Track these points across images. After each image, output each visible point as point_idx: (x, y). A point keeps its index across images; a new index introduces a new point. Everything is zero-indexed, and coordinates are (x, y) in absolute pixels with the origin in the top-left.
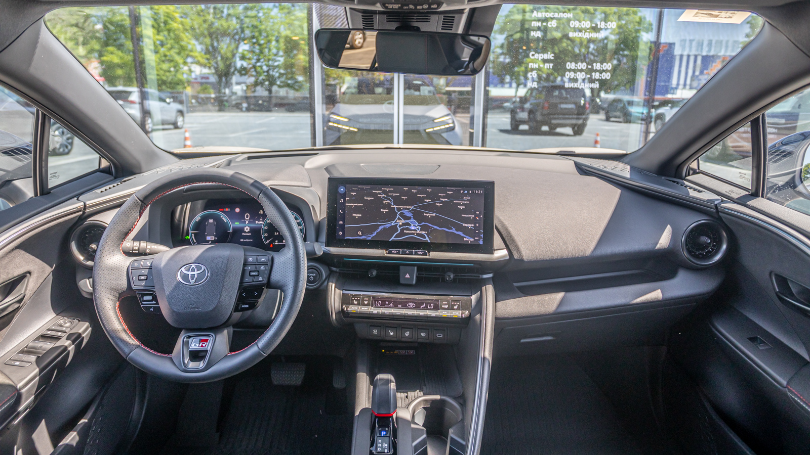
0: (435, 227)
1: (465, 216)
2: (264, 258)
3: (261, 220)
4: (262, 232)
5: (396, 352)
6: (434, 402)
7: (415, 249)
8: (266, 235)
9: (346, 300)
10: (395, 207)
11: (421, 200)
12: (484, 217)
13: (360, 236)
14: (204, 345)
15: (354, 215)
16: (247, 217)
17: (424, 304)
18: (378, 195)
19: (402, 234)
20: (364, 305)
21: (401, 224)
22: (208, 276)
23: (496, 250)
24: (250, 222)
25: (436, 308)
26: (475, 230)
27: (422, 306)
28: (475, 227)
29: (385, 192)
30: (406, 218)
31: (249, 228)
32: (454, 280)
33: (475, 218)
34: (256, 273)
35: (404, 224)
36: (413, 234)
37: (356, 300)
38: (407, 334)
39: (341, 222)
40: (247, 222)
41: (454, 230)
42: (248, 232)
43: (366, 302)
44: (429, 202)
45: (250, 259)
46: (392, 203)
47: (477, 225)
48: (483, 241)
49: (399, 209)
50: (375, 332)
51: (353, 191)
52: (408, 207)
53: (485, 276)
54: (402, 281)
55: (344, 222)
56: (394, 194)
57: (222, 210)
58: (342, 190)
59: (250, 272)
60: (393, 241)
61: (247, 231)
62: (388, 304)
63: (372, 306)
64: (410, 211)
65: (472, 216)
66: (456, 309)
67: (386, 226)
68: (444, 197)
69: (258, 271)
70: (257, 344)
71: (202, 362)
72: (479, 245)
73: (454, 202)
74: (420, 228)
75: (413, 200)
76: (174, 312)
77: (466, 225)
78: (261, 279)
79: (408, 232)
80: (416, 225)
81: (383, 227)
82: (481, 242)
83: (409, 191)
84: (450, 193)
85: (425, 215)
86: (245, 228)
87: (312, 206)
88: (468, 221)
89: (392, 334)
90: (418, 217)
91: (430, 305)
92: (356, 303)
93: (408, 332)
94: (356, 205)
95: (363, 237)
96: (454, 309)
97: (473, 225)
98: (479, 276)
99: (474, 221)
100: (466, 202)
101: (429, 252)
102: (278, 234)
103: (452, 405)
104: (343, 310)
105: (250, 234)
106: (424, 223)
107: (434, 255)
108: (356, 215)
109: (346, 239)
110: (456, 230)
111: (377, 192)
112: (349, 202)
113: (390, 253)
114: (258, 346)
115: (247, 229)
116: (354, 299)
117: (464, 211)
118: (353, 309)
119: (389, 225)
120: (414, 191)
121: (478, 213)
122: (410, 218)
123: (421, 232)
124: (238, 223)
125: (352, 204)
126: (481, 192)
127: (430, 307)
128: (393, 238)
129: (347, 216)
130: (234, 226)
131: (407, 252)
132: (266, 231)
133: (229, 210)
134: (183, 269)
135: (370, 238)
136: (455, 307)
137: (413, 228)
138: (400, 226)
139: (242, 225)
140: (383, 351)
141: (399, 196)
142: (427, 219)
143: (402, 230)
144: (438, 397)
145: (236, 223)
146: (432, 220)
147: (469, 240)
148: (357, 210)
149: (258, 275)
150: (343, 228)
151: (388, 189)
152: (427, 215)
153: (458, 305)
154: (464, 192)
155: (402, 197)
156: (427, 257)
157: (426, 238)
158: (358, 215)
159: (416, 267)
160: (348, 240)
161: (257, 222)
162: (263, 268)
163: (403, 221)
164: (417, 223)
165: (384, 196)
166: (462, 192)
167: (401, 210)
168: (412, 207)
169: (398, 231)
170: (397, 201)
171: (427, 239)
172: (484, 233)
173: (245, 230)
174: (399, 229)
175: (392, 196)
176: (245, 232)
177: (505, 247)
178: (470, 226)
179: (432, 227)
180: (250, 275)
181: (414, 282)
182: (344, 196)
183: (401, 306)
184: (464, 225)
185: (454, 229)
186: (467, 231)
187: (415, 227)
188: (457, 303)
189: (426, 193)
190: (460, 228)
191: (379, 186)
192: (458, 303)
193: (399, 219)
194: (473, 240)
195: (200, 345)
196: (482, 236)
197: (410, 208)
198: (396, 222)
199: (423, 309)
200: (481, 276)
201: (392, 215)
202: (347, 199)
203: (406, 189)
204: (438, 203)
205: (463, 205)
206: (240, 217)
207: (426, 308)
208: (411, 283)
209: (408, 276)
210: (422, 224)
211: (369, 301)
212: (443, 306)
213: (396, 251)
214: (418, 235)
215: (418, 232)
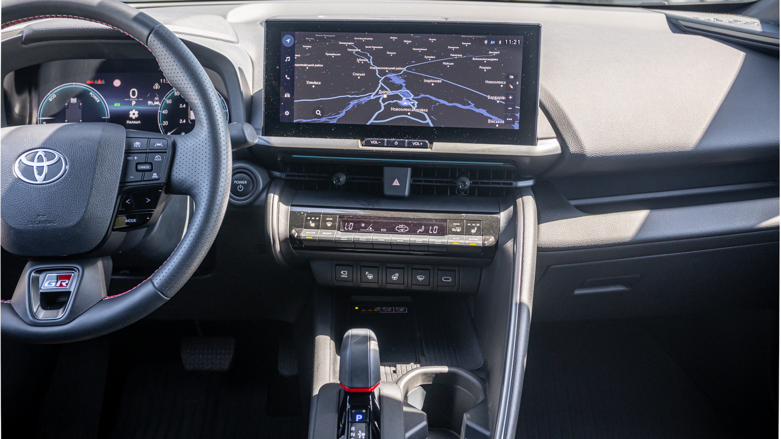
0: (442, 102)
1: (491, 82)
2: (159, 143)
3: (157, 99)
4: (159, 118)
5: (377, 309)
6: (438, 376)
7: (407, 139)
8: (166, 123)
9: (295, 221)
10: (376, 68)
11: (419, 57)
12: (522, 84)
13: (318, 117)
14: (64, 284)
15: (308, 82)
16: (134, 94)
17: (423, 227)
18: (349, 50)
19: (387, 113)
20: (326, 228)
21: (385, 96)
22: (66, 170)
23: (541, 139)
24: (138, 103)
25: (442, 232)
26: (507, 106)
27: (419, 230)
28: (507, 100)
29: (359, 44)
30: (394, 87)
31: (137, 113)
32: (471, 191)
33: (507, 86)
34: (148, 167)
35: (390, 98)
36: (406, 113)
37: (313, 221)
38: (395, 277)
39: (287, 95)
40: (134, 103)
41: (472, 107)
42: (136, 119)
43: (329, 224)
44: (431, 59)
45: (137, 144)
46: (371, 63)
47: (511, 97)
48: (520, 123)
49: (382, 73)
50: (344, 274)
51: (307, 43)
52: (397, 69)
53: (521, 184)
54: (387, 192)
55: (292, 95)
56: (374, 47)
57: (92, 82)
58: (288, 41)
59: (137, 164)
60: (372, 126)
61: (134, 118)
62: (365, 228)
63: (339, 230)
64: (401, 75)
65: (502, 83)
66: (475, 234)
67: (361, 100)
68: (456, 52)
69: (151, 164)
70: (151, 280)
71: (61, 310)
72: (513, 131)
73: (473, 59)
74: (416, 103)
75: (404, 57)
76: (11, 228)
77: (492, 98)
78: (155, 176)
79: (397, 109)
80: (410, 98)
81: (356, 102)
82: (516, 126)
83: (399, 42)
84: (466, 44)
85: (425, 81)
86: (131, 113)
87: (239, 68)
88: (495, 90)
89: (370, 277)
90: (414, 84)
91: (433, 227)
92: (313, 225)
93: (397, 275)
94: (313, 65)
95: (323, 120)
96: (471, 234)
97: (503, 98)
98: (511, 184)
99: (506, 91)
100: (492, 60)
101: (431, 143)
102: (184, 121)
103: (469, 380)
104: (291, 236)
105: (139, 122)
106: (423, 95)
107: (439, 147)
108: (311, 83)
109: (295, 123)
110: (476, 107)
111: (346, 44)
112: (300, 61)
113: (368, 144)
114: (153, 283)
115: (134, 114)
116: (311, 220)
117: (490, 75)
118: (307, 234)
119: (366, 99)
120: (408, 42)
121: (512, 77)
122: (400, 87)
123: (417, 111)
124: (119, 105)
125: (305, 65)
126: (517, 42)
127: (432, 231)
128: (372, 121)
129: (297, 85)
130: (113, 108)
131: (396, 143)
132: (165, 118)
133: (103, 82)
134: (23, 158)
135: (334, 121)
136: (473, 231)
137: (405, 103)
138: (384, 100)
139: (125, 108)
140: (357, 308)
141: (383, 52)
142: (428, 89)
143: (387, 107)
145: (116, 105)
146: (437, 90)
147: (496, 121)
148: (313, 74)
149: (151, 170)
150: (289, 104)
151: (364, 39)
152: (428, 81)
153: (478, 228)
154: (489, 42)
155: (388, 53)
156: (428, 150)
157: (425, 119)
158: (316, 83)
159: (409, 169)
160: (299, 124)
161: (150, 103)
162: (158, 158)
163: (390, 93)
164: (413, 96)
165: (357, 50)
166: (486, 42)
167: (387, 74)
168: (405, 69)
169: (380, 108)
170: (380, 59)
171: (428, 121)
172: (522, 111)
173: (131, 116)
174: (383, 105)
175: (371, 51)
176: (131, 119)
177: (555, 136)
178: (499, 99)
179: (437, 102)
180: (137, 170)
181: (407, 193)
182: (291, 51)
183: (385, 230)
184: (489, 97)
185: (473, 105)
186: (492, 107)
187: (408, 101)
188: (475, 223)
189: (427, 44)
190: (481, 102)
191: (350, 34)
192: (478, 225)
193: (382, 89)
194: (503, 122)
195: (58, 284)
196: (518, 115)
197: (401, 71)
198: (377, 94)
199: (421, 233)
200: (514, 183)
201: (370, 83)
202: (297, 55)
203: (394, 38)
204: (446, 61)
205: (488, 64)
206: (122, 94)
207: (426, 232)
208: (402, 194)
209: (396, 183)
210: (420, 97)
211: (333, 221)
212: (453, 230)
213: (378, 141)
214: (414, 114)
215: (414, 109)
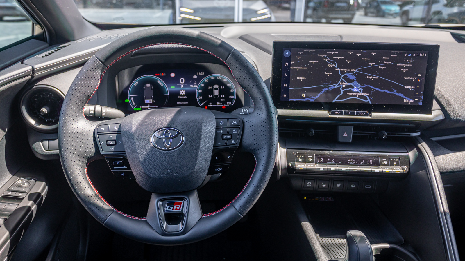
0: (377, 89)
1: (407, 78)
2: (235, 121)
3: (195, 84)
4: (197, 95)
5: (317, 199)
6: (384, 250)
7: (356, 110)
8: (201, 98)
9: (290, 158)
10: (339, 70)
11: (365, 63)
12: (426, 79)
13: (303, 98)
14: (178, 208)
15: (298, 78)
16: (182, 81)
17: (364, 161)
18: (323, 59)
19: (345, 95)
21: (344, 86)
22: (183, 141)
23: (433, 110)
24: (185, 86)
25: (377, 164)
26: (416, 92)
27: (362, 163)
28: (416, 88)
29: (330, 56)
30: (349, 80)
31: (184, 91)
32: (388, 139)
33: (416, 80)
34: (229, 137)
35: (347, 87)
36: (356, 96)
37: (301, 158)
38: (338, 186)
39: (285, 85)
40: (182, 86)
41: (395, 92)
42: (184, 95)
44: (373, 65)
45: (222, 123)
46: (337, 67)
47: (418, 87)
48: (422, 102)
49: (343, 72)
50: (309, 184)
51: (298, 55)
52: (351, 70)
53: (414, 134)
54: (341, 140)
55: (288, 85)
56: (339, 58)
57: (158, 75)
58: (287, 53)
59: (223, 135)
60: (335, 103)
61: (183, 95)
62: (330, 161)
63: (316, 163)
64: (354, 74)
65: (414, 79)
67: (329, 88)
68: (387, 60)
69: (231, 135)
70: (233, 205)
71: (181, 224)
72: (419, 106)
73: (398, 65)
74: (362, 90)
75: (357, 63)
77: (407, 87)
78: (233, 142)
79: (350, 94)
80: (359, 87)
81: (326, 89)
82: (421, 103)
83: (354, 54)
84: (394, 56)
85: (368, 77)
86: (181, 92)
88: (409, 83)
89: (324, 186)
90: (361, 79)
91: (369, 161)
92: (301, 160)
93: (340, 184)
94: (301, 68)
95: (306, 99)
96: (393, 165)
97: (414, 87)
98: (410, 135)
99: (415, 83)
100: (409, 65)
101: (370, 113)
102: (211, 96)
105: (186, 97)
106: (366, 86)
107: (376, 115)
108: (300, 78)
109: (290, 101)
110: (398, 92)
111: (322, 55)
112: (294, 65)
113: (333, 113)
114: (235, 208)
115: (183, 92)
116: (299, 157)
117: (407, 74)
118: (300, 166)
119: (333, 88)
120: (359, 55)
121: (420, 75)
122: (353, 81)
123: (363, 94)
124: (174, 87)
125: (297, 68)
126: (425, 55)
127: (369, 163)
128: (335, 100)
129: (292, 79)
130: (171, 89)
131: (350, 113)
132: (200, 94)
133: (165, 75)
134: (155, 133)
135: (313, 100)
136: (395, 164)
137: (355, 90)
138: (343, 88)
139: (177, 89)
140: (305, 198)
141: (345, 60)
142: (370, 82)
143: (345, 92)
144: (387, 246)
145: (172, 87)
146: (375, 83)
147: (409, 101)
148: (302, 73)
149: (231, 139)
150: (287, 90)
151: (332, 53)
152: (370, 77)
153: (397, 161)
154: (407, 55)
155: (347, 61)
156: (369, 117)
157: (367, 99)
158: (303, 78)
159: (353, 127)
160: (292, 102)
161: (191, 86)
162: (235, 131)
163: (347, 84)
164: (360, 86)
165: (328, 59)
166: (406, 55)
167: (345, 73)
168: (356, 70)
169: (341, 93)
170: (342, 64)
171: (369, 100)
172: (424, 95)
173: (181, 93)
174: (342, 91)
175: (337, 60)
176: (181, 95)
177: (440, 108)
178: (411, 88)
179: (374, 89)
180: (223, 139)
181: (351, 141)
182: (289, 59)
183: (342, 162)
184: (405, 87)
185: (395, 91)
186: (408, 93)
187: (357, 89)
188: (395, 159)
189: (370, 56)
190: (401, 90)
191: (325, 50)
192: (397, 160)
193: (342, 82)
194: (413, 101)
195: (175, 208)
196: (422, 97)
197: (354, 71)
198: (339, 85)
199: (363, 165)
201: (335, 78)
202: (292, 62)
203: (351, 52)
204: (381, 66)
205: (406, 67)
206: (175, 81)
207: (365, 164)
208: (348, 141)
209: (345, 135)
210: (364, 87)
211: (312, 158)
212: (383, 163)
213: (339, 112)
214: (360, 96)
215: (361, 94)
